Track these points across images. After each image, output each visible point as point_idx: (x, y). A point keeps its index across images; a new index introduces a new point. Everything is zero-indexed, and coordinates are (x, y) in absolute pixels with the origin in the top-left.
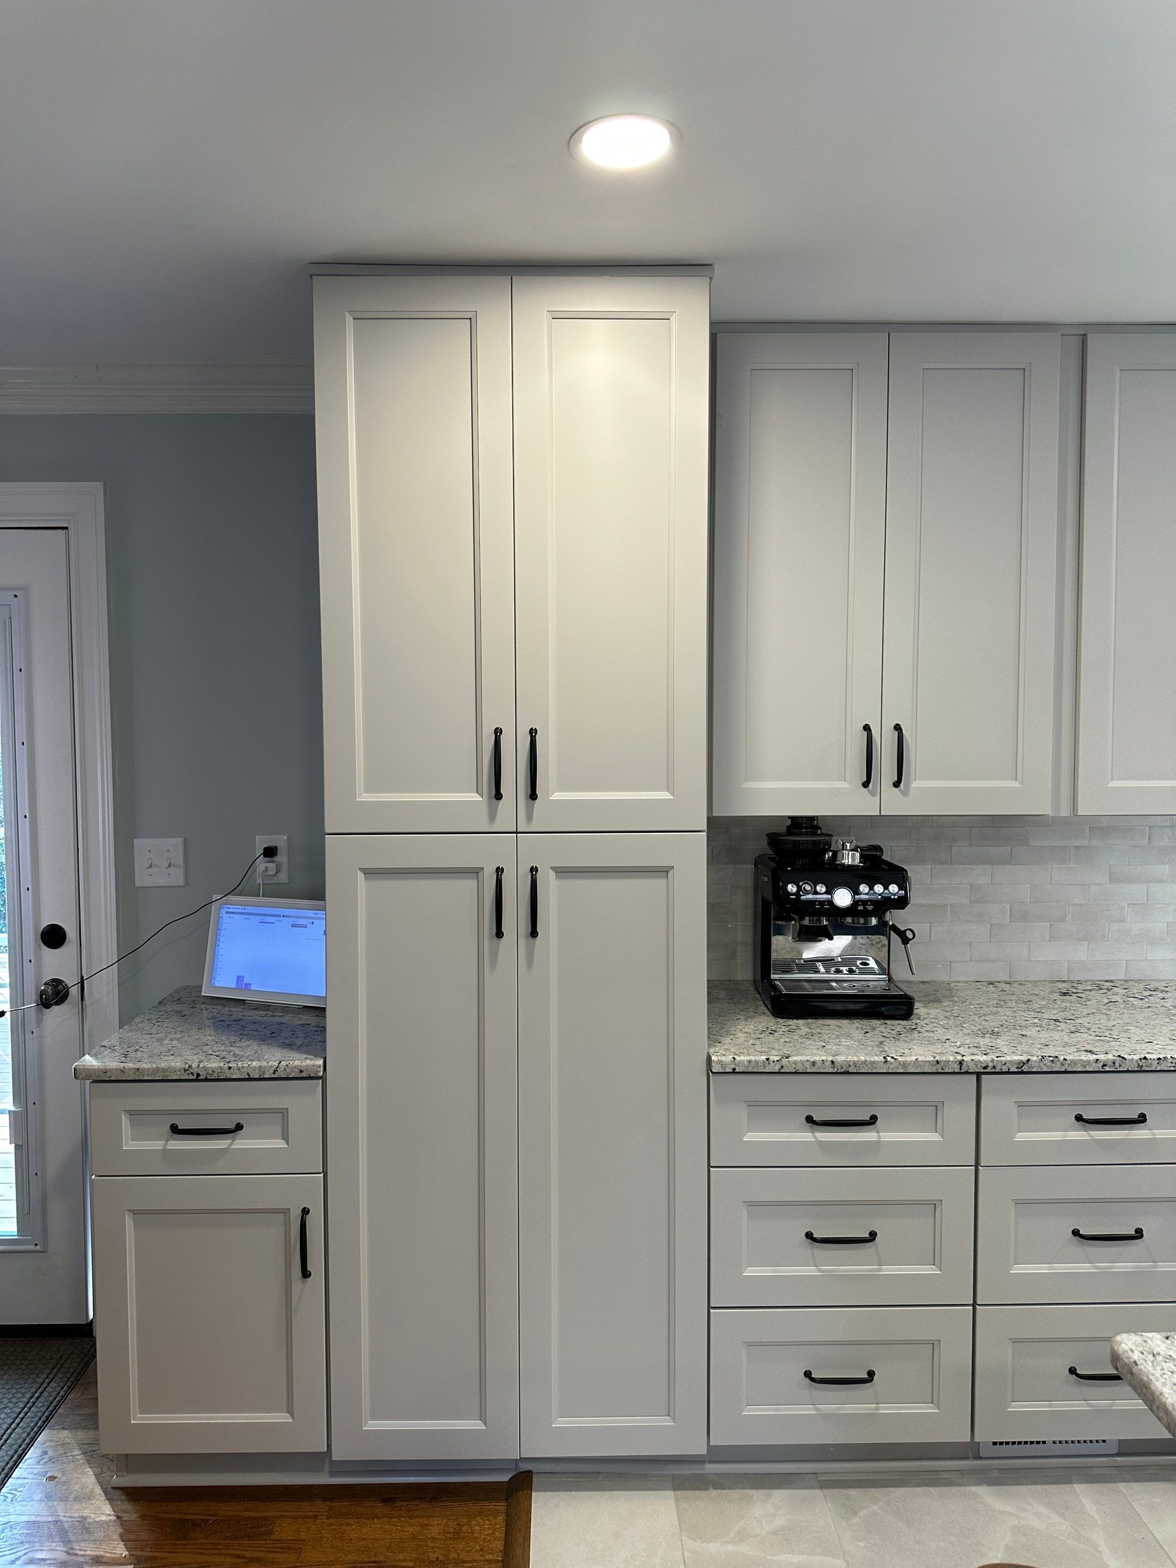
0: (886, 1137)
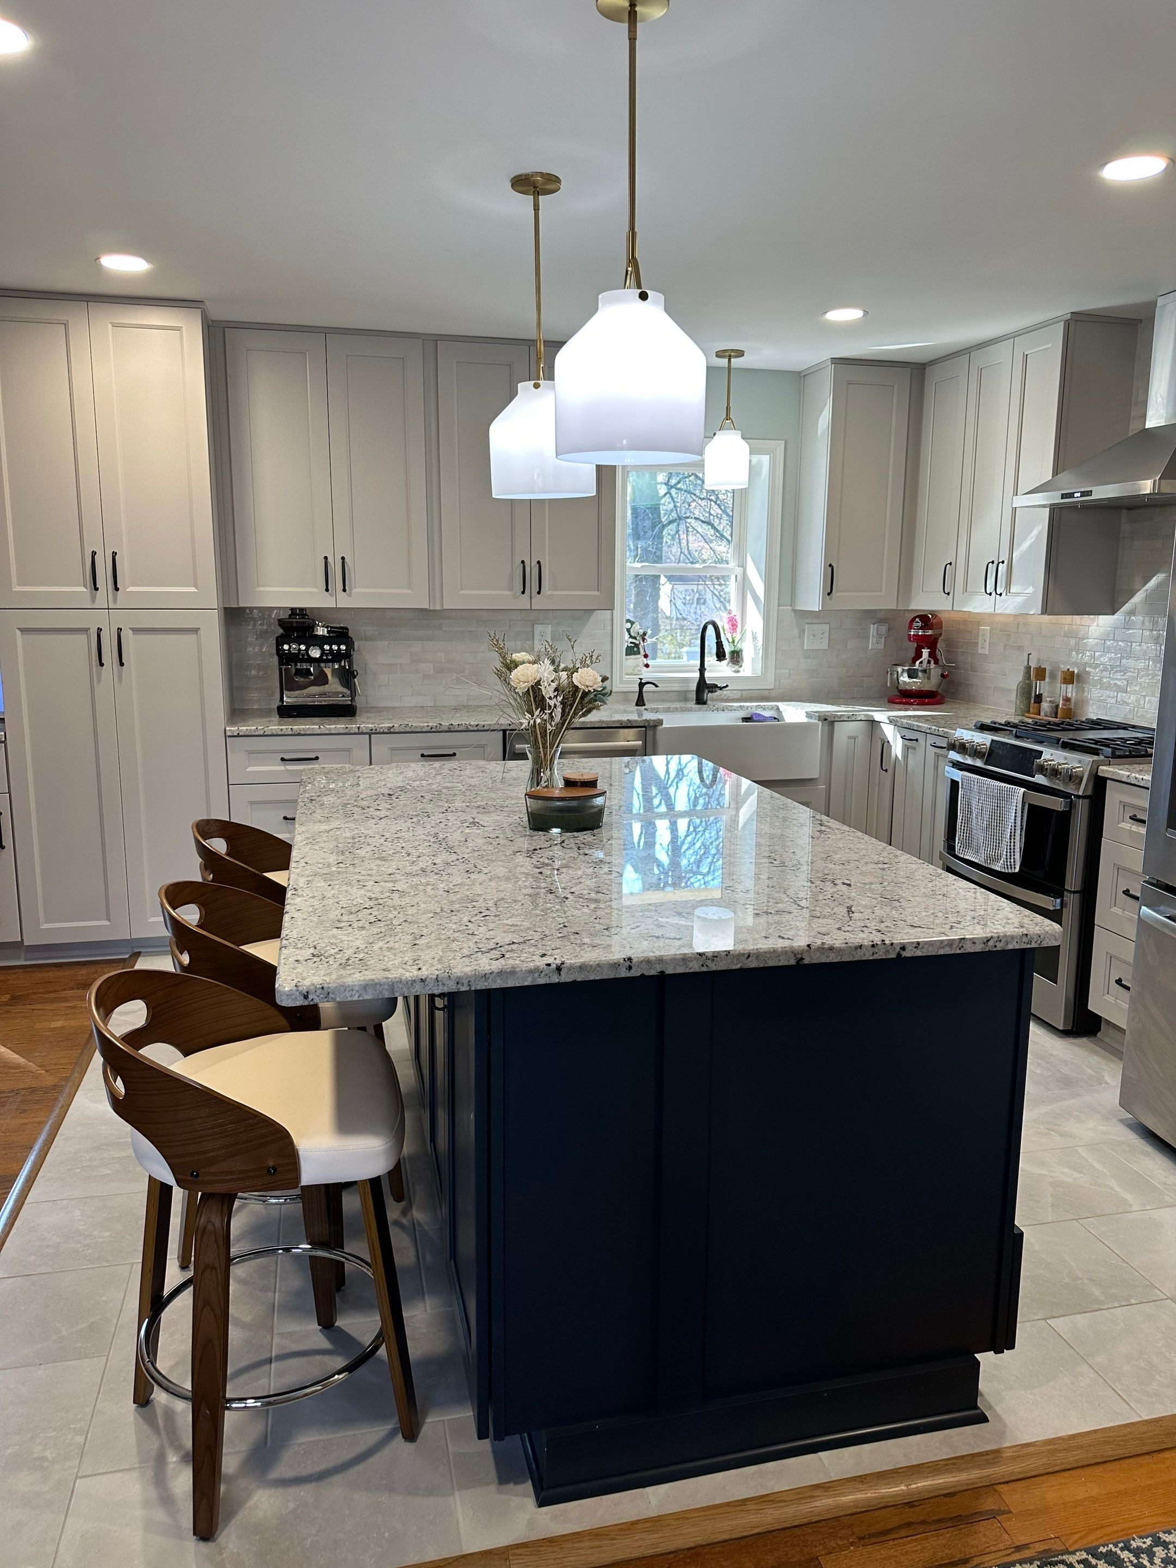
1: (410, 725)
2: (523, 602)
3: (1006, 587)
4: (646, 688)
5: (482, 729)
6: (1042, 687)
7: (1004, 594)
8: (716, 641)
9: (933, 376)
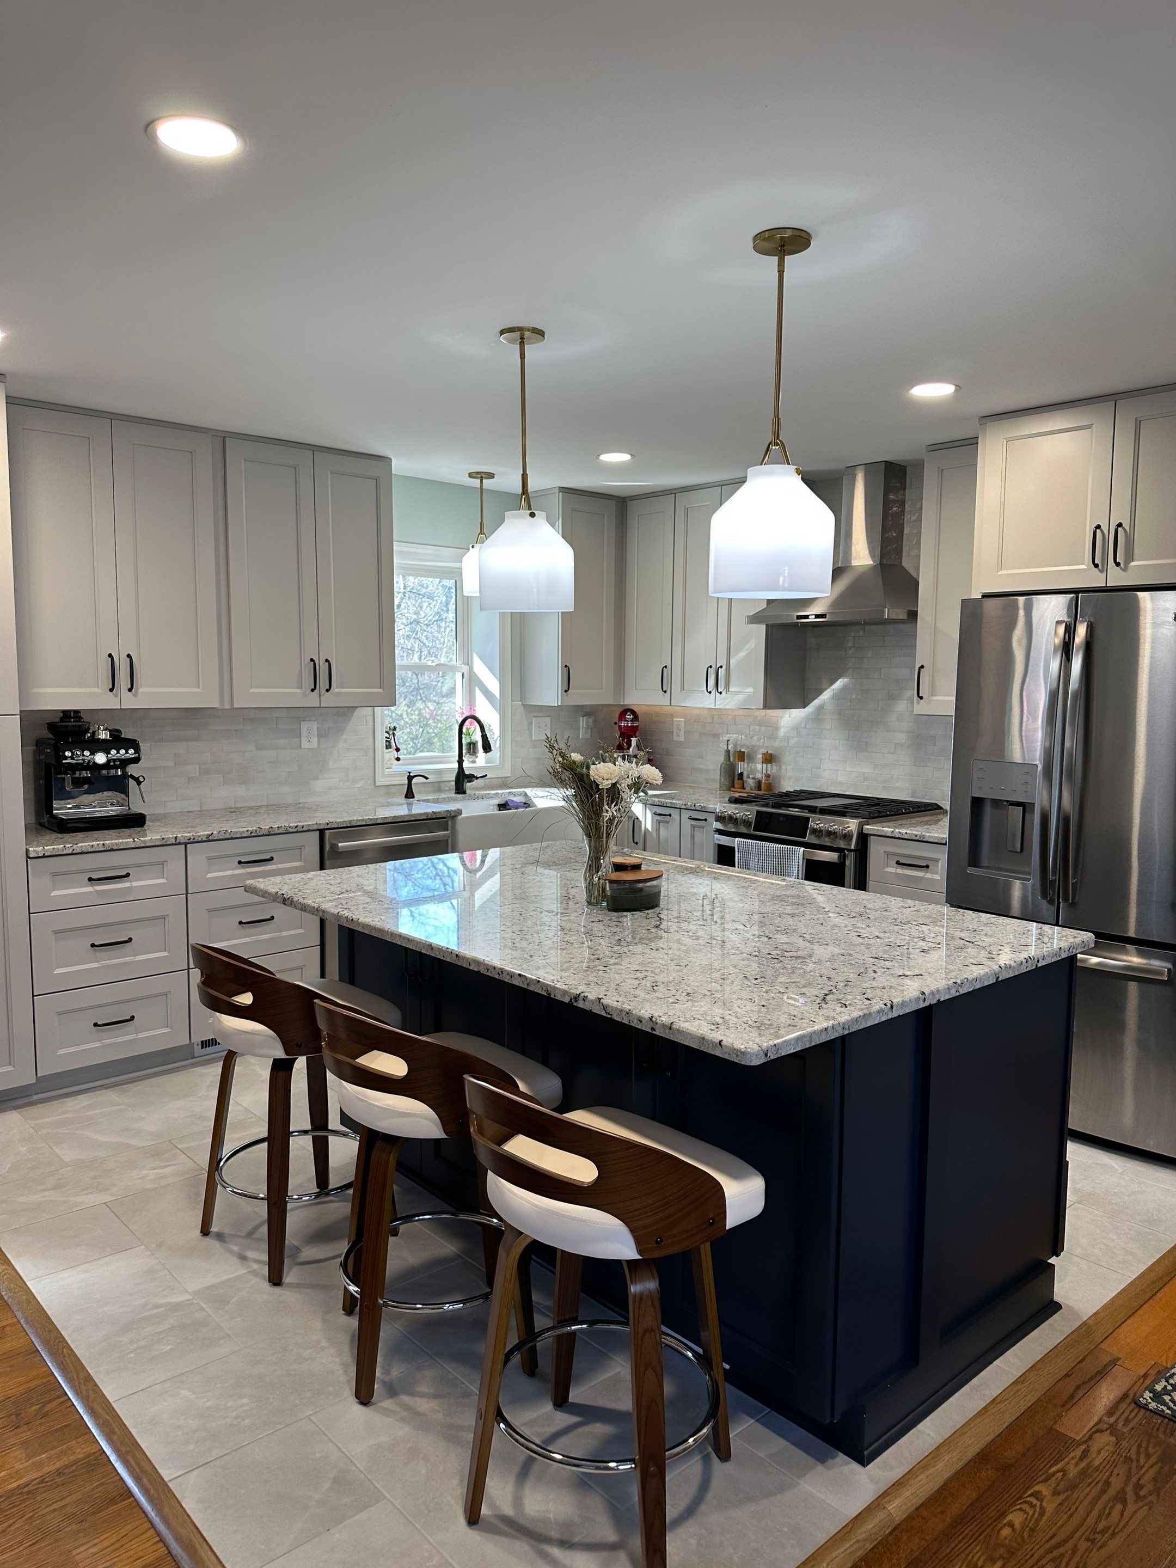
0: (134, 884)
1: (229, 831)
2: (313, 700)
3: (725, 687)
4: (414, 781)
5: (302, 830)
6: (741, 767)
7: (724, 693)
8: (481, 734)
9: (635, 510)
